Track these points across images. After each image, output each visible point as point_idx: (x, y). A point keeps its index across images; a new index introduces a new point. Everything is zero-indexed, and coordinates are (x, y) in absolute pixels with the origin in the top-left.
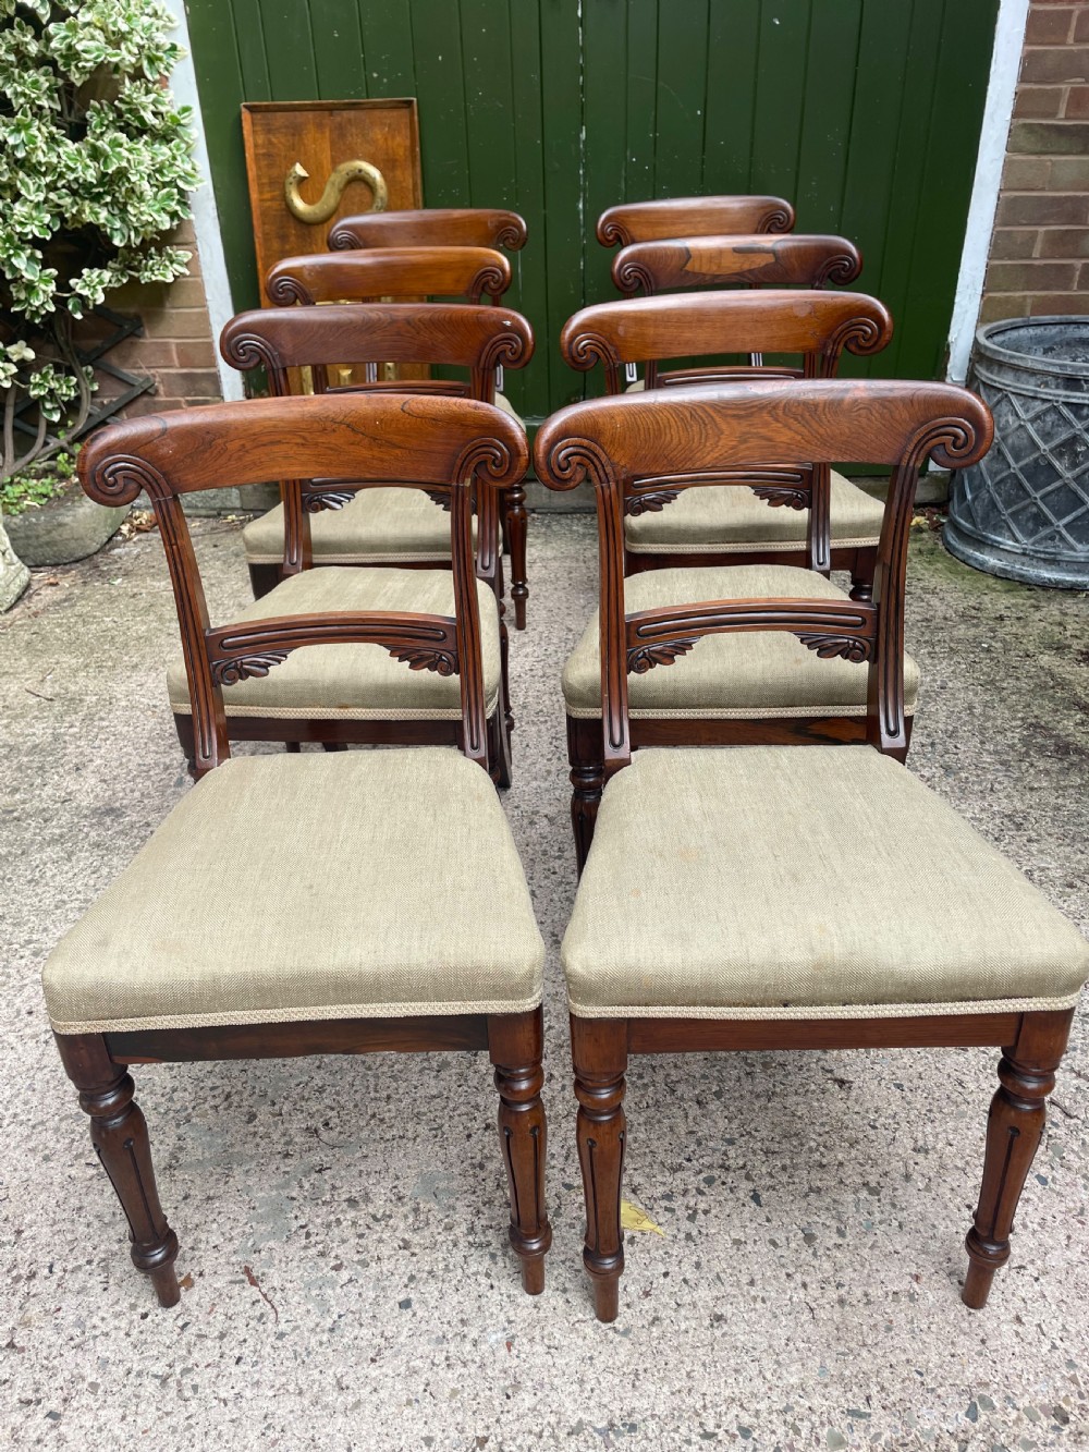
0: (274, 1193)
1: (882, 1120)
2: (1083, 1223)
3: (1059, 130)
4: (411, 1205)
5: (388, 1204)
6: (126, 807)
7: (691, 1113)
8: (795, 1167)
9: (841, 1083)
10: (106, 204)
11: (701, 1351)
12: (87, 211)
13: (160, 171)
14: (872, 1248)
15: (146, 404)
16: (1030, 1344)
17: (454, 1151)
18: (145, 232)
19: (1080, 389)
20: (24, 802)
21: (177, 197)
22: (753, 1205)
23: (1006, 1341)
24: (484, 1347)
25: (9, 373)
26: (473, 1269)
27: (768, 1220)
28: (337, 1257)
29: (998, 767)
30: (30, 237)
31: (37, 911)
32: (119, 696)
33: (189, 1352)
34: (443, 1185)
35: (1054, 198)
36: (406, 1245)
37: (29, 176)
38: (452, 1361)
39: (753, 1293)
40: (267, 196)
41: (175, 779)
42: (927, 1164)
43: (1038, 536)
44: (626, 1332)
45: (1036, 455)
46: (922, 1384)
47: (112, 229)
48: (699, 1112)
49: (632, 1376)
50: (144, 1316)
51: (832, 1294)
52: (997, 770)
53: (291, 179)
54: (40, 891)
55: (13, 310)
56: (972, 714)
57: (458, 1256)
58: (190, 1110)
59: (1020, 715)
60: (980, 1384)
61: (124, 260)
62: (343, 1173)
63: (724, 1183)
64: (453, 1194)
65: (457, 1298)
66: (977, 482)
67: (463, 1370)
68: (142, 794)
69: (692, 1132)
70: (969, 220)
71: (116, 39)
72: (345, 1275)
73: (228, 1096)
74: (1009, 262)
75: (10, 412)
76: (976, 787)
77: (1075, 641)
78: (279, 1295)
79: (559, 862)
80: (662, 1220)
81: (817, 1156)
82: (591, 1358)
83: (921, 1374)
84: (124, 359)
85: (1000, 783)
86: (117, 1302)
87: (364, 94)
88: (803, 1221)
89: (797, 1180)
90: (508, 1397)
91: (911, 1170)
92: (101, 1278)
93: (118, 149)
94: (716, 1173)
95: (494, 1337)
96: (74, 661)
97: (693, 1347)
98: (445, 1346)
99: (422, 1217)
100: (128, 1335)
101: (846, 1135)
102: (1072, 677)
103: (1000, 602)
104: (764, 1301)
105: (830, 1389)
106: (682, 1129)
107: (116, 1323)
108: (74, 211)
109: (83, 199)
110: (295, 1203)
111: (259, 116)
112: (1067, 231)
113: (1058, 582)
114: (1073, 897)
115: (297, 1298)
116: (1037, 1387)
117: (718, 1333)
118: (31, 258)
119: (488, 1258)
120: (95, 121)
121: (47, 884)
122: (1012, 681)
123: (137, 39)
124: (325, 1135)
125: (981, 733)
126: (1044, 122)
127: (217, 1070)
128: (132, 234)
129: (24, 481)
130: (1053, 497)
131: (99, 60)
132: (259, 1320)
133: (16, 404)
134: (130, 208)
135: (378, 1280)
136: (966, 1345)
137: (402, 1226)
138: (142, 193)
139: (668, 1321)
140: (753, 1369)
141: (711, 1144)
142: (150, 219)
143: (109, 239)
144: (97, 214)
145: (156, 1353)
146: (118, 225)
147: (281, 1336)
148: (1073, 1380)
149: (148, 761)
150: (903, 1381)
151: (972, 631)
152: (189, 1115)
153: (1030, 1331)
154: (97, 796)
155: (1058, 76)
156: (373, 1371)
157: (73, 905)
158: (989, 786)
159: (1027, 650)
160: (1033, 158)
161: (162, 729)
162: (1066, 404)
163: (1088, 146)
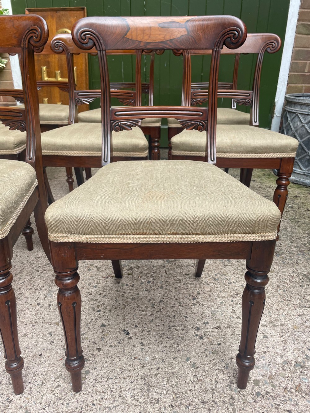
43: (309, 168)
45: (308, 137)
52: (299, 254)
56: (287, 231)
59: (307, 232)
70: (283, 58)
74: (297, 73)
76: (290, 262)
85: (300, 260)
87: (68, 5)
103: (297, 191)
111: (31, 13)
122: (303, 219)
125: (291, 239)
158: (296, 261)
159: (308, 208)
160: (305, 36)
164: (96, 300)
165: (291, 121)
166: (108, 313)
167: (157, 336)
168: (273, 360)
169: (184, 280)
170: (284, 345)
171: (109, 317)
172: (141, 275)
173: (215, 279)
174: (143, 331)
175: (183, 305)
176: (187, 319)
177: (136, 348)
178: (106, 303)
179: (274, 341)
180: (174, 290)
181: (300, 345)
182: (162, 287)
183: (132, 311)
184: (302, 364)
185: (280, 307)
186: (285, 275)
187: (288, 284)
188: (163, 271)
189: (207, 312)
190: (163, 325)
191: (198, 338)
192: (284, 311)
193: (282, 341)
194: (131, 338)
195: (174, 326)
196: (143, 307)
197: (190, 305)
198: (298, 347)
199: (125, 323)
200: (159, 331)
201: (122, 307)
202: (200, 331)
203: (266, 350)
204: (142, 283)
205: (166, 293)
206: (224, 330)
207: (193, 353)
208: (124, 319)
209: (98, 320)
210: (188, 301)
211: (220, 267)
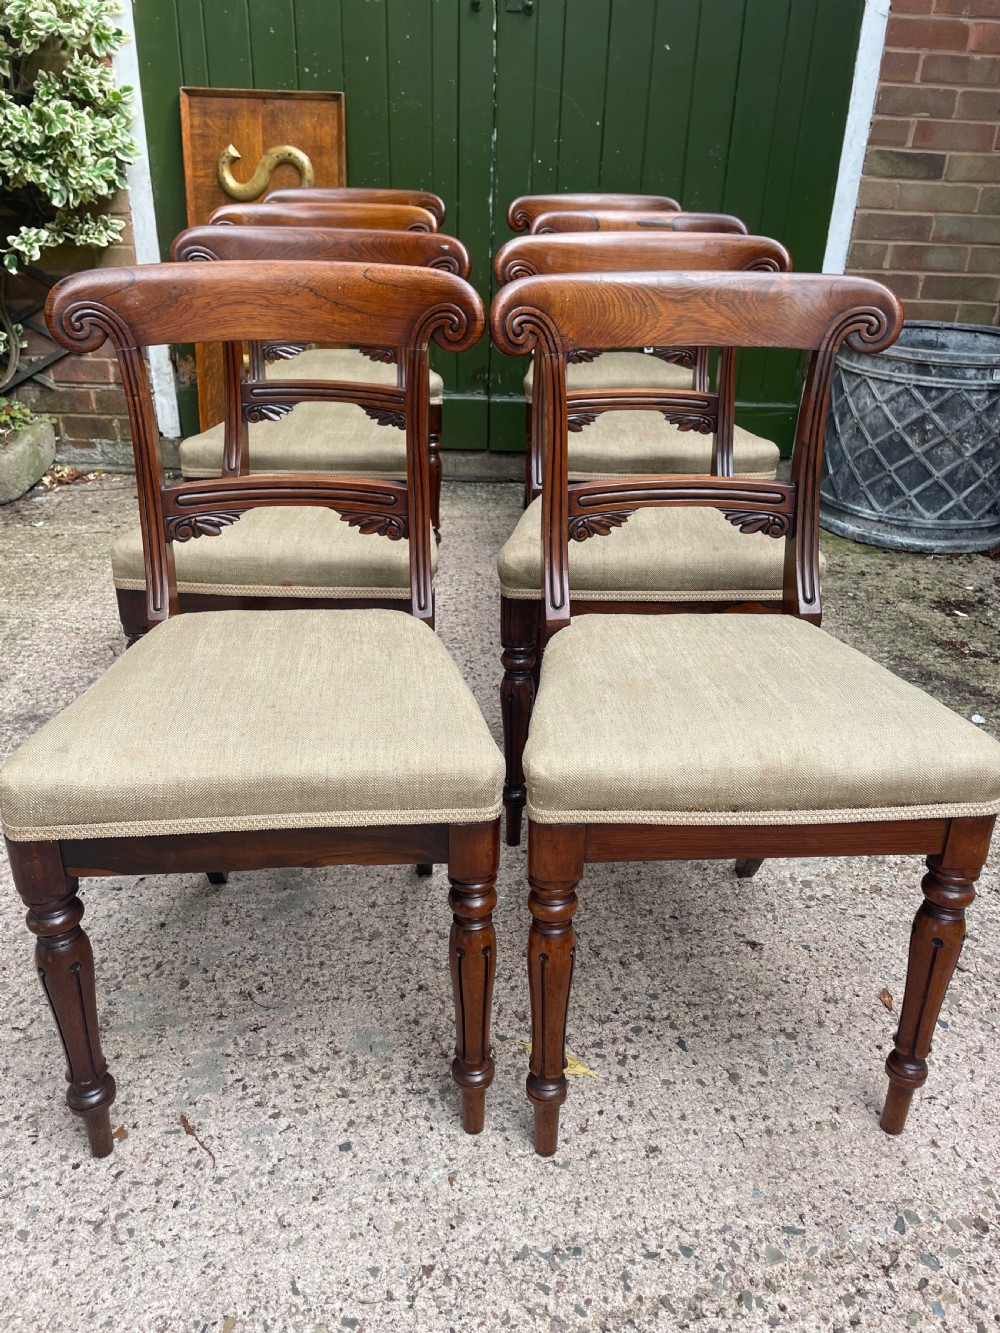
0: (209, 1050)
1: (793, 976)
2: (984, 1060)
3: (908, 157)
4: (348, 1057)
5: (325, 1057)
7: (615, 972)
8: (716, 1016)
9: (753, 945)
10: (48, 167)
11: (639, 1179)
12: (30, 171)
13: (100, 141)
14: (793, 1084)
15: (73, 363)
16: (947, 1164)
17: (388, 1010)
18: (84, 196)
19: (929, 374)
21: (115, 168)
22: (679, 1050)
23: (925, 1161)
24: (426, 1183)
26: (412, 1113)
27: (695, 1063)
28: (274, 1106)
32: (42, 620)
33: (124, 1198)
34: (378, 1039)
35: (902, 217)
36: (344, 1094)
38: (395, 1196)
39: (685, 1126)
40: (201, 173)
42: (837, 1012)
43: (892, 505)
44: (565, 1165)
45: (890, 433)
46: (851, 1202)
47: (52, 190)
48: (623, 972)
49: (574, 1205)
50: (76, 1167)
51: (761, 1126)
53: (224, 159)
57: (397, 1101)
58: (120, 978)
60: (904, 1201)
61: (61, 222)
62: (278, 1031)
63: (650, 1032)
64: (389, 1047)
65: (397, 1140)
66: (838, 458)
67: (407, 1205)
69: (617, 989)
70: (830, 233)
71: (69, 13)
72: (283, 1122)
73: (159, 966)
77: (928, 593)
78: (216, 1142)
80: (594, 1065)
81: (735, 1007)
82: (533, 1189)
83: (849, 1193)
86: (47, 1155)
87: (296, 87)
88: (726, 1062)
89: (719, 1028)
90: (453, 1227)
91: (823, 1017)
92: (30, 1133)
93: (62, 116)
94: (642, 1023)
95: (436, 1173)
97: (631, 1176)
98: (388, 1183)
99: (360, 1068)
100: (58, 1184)
101: (761, 989)
102: (928, 621)
103: (860, 561)
104: (695, 1133)
105: (764, 1209)
106: (608, 986)
107: (47, 1173)
108: (17, 170)
109: (26, 160)
110: (230, 1059)
111: (197, 99)
112: (912, 246)
113: (909, 546)
115: (234, 1145)
116: (957, 1202)
117: (654, 1163)
119: (426, 1102)
120: (41, 90)
122: (877, 623)
123: (86, 16)
124: (259, 998)
126: (895, 150)
127: (147, 942)
128: (71, 196)
130: (906, 471)
131: (50, 30)
132: (196, 1167)
134: (70, 171)
135: (317, 1125)
136: (887, 1167)
137: (339, 1076)
138: (83, 158)
139: (605, 1153)
140: (690, 1194)
141: (636, 999)
142: (90, 184)
143: (49, 199)
144: (38, 174)
145: (88, 1200)
146: (58, 186)
147: (219, 1180)
148: (990, 1194)
149: (71, 674)
150: (833, 1200)
151: (839, 583)
152: (119, 982)
153: (946, 1153)
154: (20, 704)
155: (906, 110)
156: (316, 1209)
159: (887, 598)
160: (884, 180)
161: (85, 648)
162: (917, 387)
163: (932, 174)
165: (851, 395)
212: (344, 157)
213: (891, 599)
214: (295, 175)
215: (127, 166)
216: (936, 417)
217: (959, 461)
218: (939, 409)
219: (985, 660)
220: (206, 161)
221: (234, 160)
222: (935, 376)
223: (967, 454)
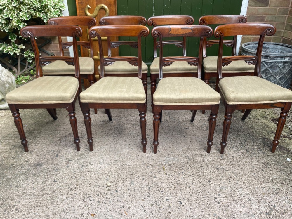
3: (259, 1)
6: (43, 163)
12: (38, 14)
13: (55, 5)
19: (268, 59)
20: (16, 162)
21: (60, 11)
25: (19, 52)
29: (258, 149)
30: (24, 20)
31: (18, 196)
32: (43, 131)
35: (258, 16)
37: (23, 6)
40: (81, 12)
41: (56, 155)
52: (258, 150)
53: (87, 8)
54: (18, 189)
55: (19, 37)
56: (249, 135)
59: (261, 135)
68: (47, 160)
75: (19, 60)
76: (254, 155)
77: (269, 116)
79: (155, 178)
84: (47, 48)
85: (260, 154)
96: (32, 121)
102: (270, 125)
108: (34, 14)
109: (37, 11)
114: (284, 187)
118: (24, 25)
121: (21, 187)
125: (253, 141)
129: (22, 76)
133: (21, 59)
134: (48, 14)
138: (51, 10)
142: (53, 16)
143: (43, 21)
144: (40, 15)
146: (45, 17)
149: (49, 149)
154: (35, 160)
157: (27, 194)
158: (257, 155)
159: (258, 118)
160: (253, 7)
161: (53, 140)
162: (264, 62)
163: (266, 5)
164: (158, 185)
166: (167, 193)
167: (196, 204)
168: (256, 212)
169: (201, 171)
170: (259, 204)
171: (168, 195)
172: (177, 169)
173: (217, 169)
174: (188, 201)
175: (205, 185)
176: (209, 193)
177: (188, 211)
178: (164, 187)
179: (254, 202)
180: (197, 177)
181: (267, 203)
182: (190, 176)
183: (179, 191)
184: (269, 213)
185: (254, 183)
186: (253, 164)
187: (255, 169)
188: (188, 165)
189: (218, 188)
190: (198, 197)
191: (217, 203)
192: (256, 185)
193: (258, 202)
194: (183, 206)
195: (203, 198)
196: (184, 188)
197: (208, 185)
198: (266, 204)
199: (178, 197)
200: (196, 201)
201: (173, 189)
202: (217, 199)
203: (251, 207)
204: (179, 174)
205: (194, 179)
206: (229, 198)
207: (217, 212)
208: (177, 195)
209: (164, 197)
210: (206, 183)
211: (218, 161)
212: (116, 7)
213: (259, 118)
214: (104, 12)
215: (63, 11)
216: (269, 69)
217: (275, 80)
218: (270, 68)
219: (287, 139)
220: (82, 9)
221: (89, 8)
222: (269, 59)
223: (277, 79)
